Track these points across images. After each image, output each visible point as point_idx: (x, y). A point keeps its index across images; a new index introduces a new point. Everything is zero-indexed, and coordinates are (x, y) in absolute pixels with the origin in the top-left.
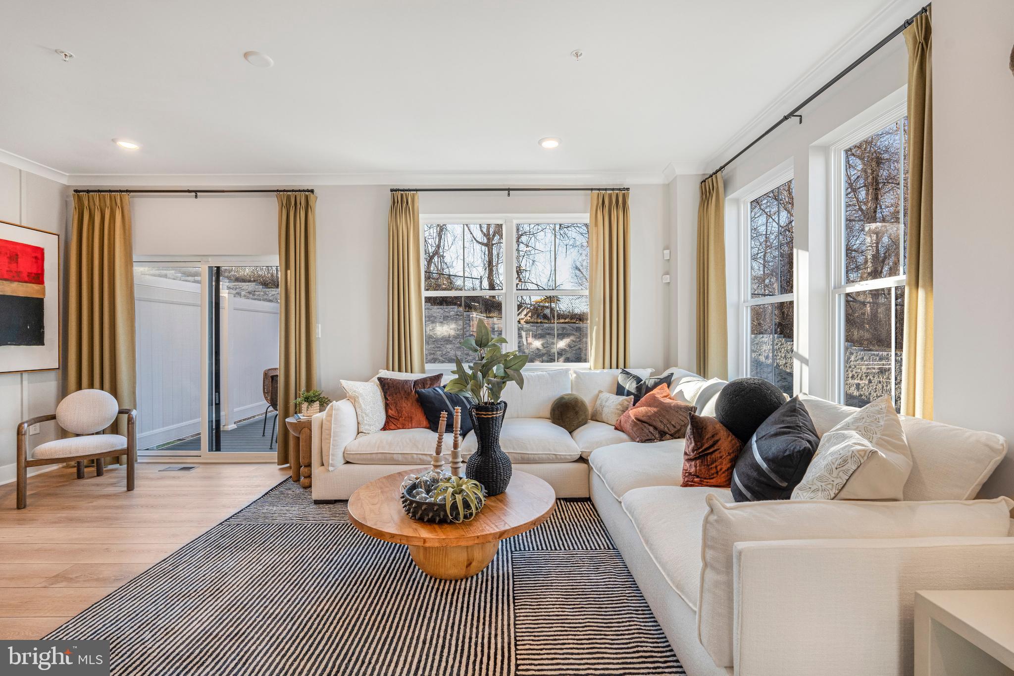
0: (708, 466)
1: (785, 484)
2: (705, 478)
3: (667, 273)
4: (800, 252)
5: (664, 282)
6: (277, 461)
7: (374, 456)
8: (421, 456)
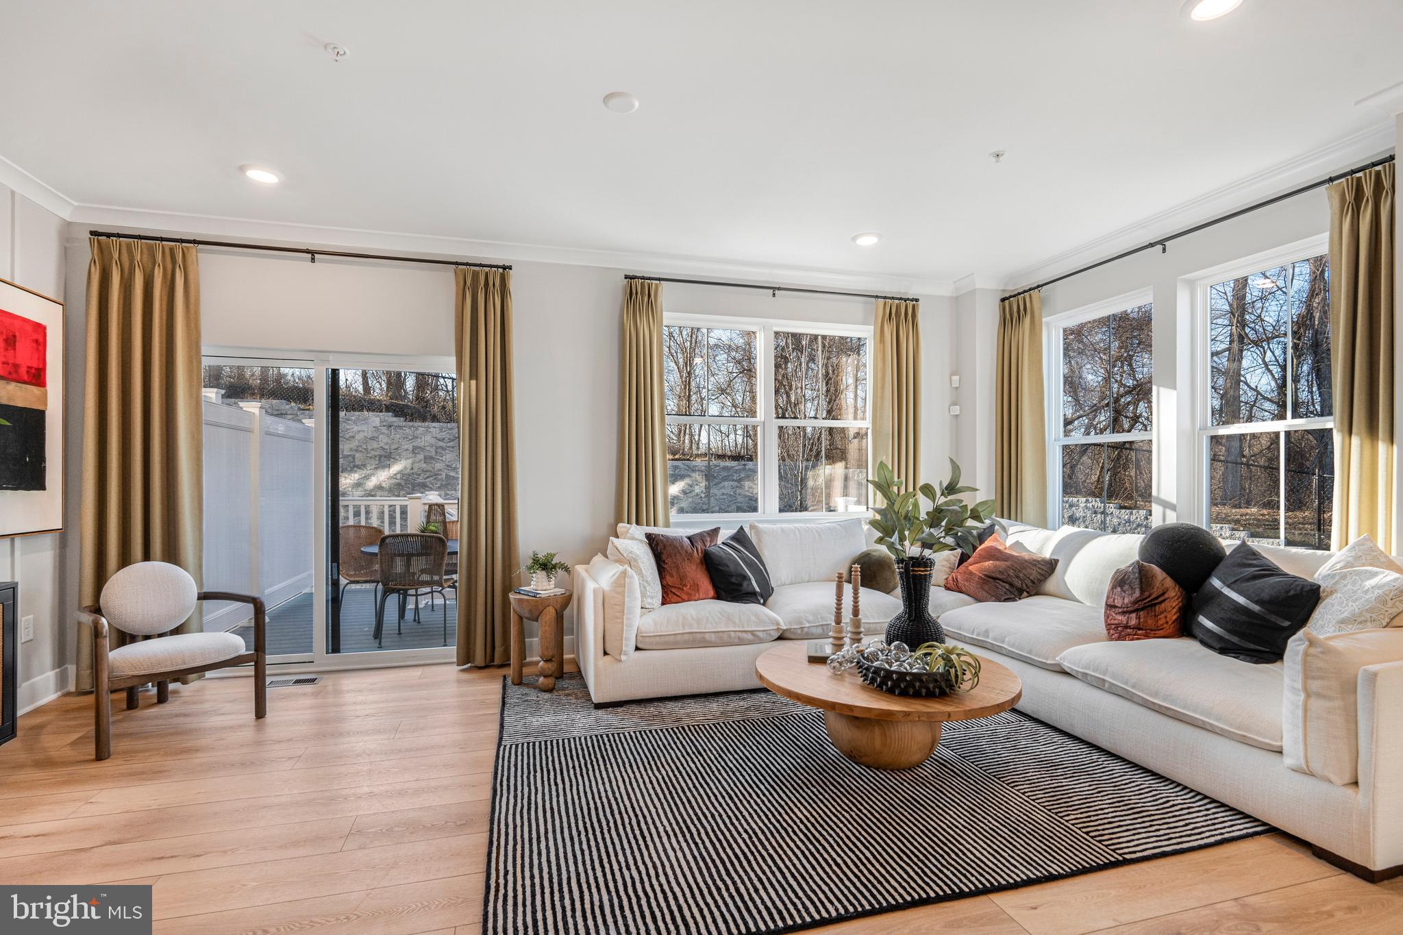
0: (1156, 616)
1: (1287, 624)
2: (1152, 630)
3: (954, 404)
4: (1162, 389)
5: (952, 413)
6: (455, 660)
7: (679, 637)
8: (740, 634)
